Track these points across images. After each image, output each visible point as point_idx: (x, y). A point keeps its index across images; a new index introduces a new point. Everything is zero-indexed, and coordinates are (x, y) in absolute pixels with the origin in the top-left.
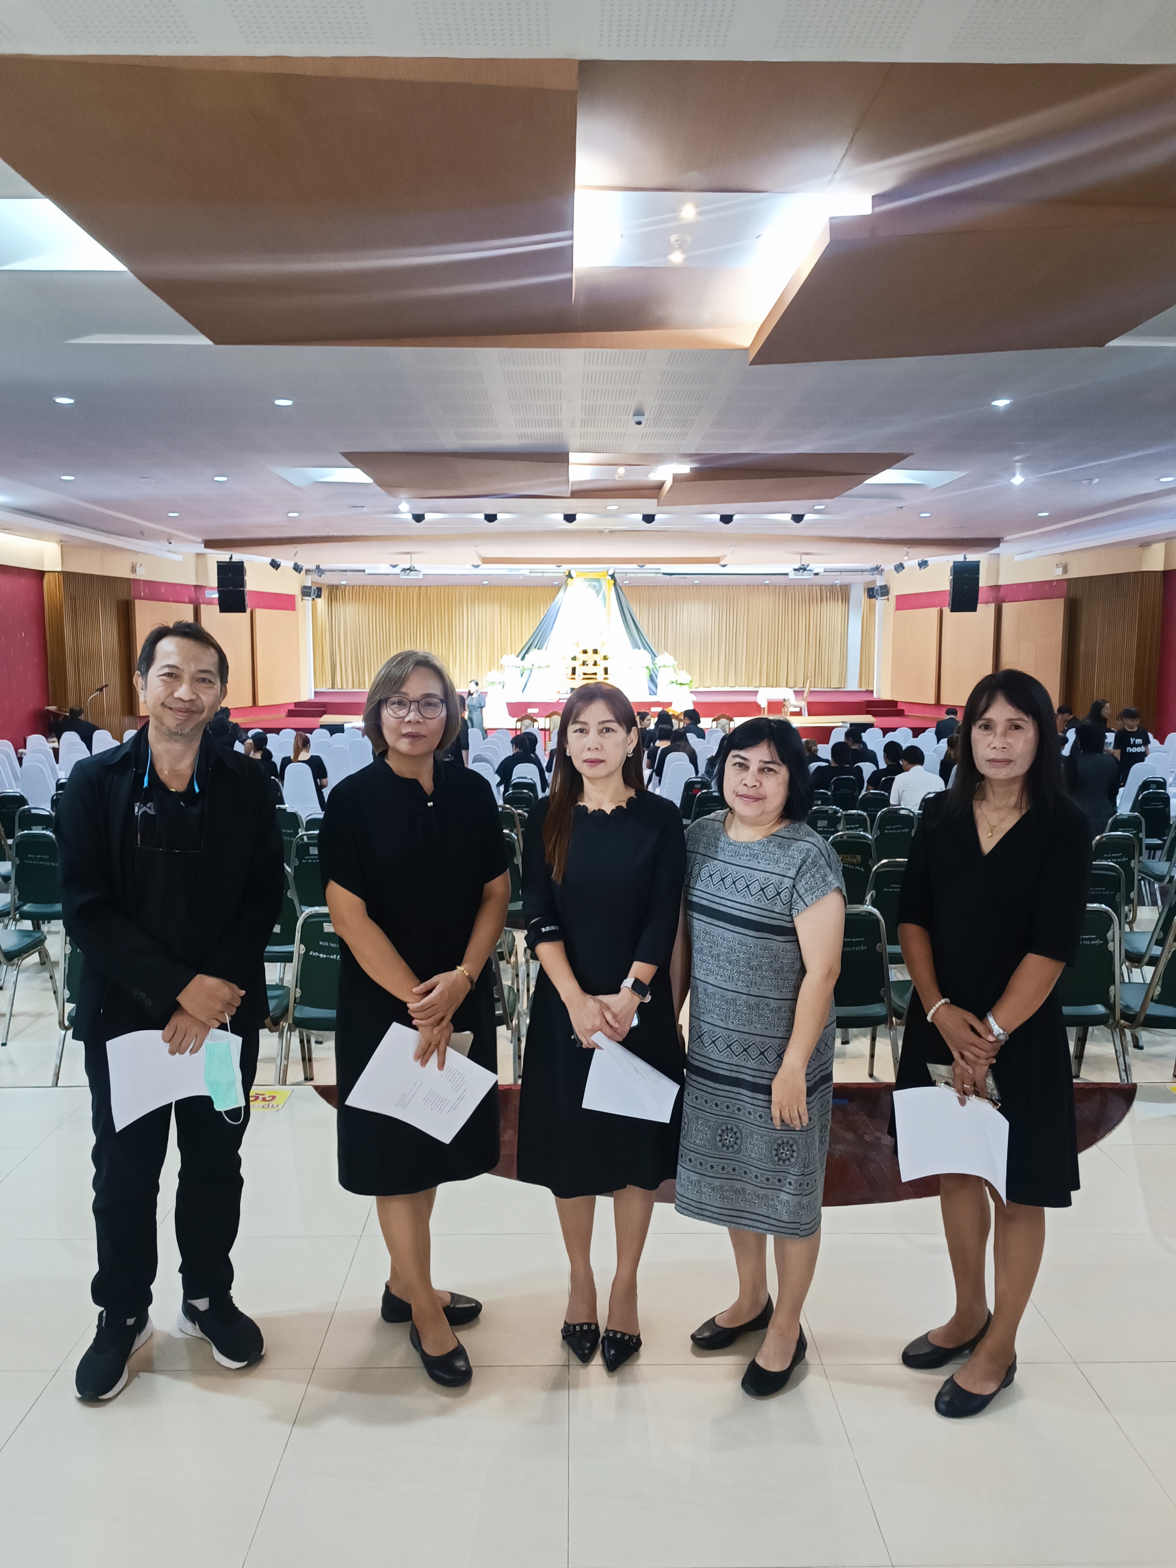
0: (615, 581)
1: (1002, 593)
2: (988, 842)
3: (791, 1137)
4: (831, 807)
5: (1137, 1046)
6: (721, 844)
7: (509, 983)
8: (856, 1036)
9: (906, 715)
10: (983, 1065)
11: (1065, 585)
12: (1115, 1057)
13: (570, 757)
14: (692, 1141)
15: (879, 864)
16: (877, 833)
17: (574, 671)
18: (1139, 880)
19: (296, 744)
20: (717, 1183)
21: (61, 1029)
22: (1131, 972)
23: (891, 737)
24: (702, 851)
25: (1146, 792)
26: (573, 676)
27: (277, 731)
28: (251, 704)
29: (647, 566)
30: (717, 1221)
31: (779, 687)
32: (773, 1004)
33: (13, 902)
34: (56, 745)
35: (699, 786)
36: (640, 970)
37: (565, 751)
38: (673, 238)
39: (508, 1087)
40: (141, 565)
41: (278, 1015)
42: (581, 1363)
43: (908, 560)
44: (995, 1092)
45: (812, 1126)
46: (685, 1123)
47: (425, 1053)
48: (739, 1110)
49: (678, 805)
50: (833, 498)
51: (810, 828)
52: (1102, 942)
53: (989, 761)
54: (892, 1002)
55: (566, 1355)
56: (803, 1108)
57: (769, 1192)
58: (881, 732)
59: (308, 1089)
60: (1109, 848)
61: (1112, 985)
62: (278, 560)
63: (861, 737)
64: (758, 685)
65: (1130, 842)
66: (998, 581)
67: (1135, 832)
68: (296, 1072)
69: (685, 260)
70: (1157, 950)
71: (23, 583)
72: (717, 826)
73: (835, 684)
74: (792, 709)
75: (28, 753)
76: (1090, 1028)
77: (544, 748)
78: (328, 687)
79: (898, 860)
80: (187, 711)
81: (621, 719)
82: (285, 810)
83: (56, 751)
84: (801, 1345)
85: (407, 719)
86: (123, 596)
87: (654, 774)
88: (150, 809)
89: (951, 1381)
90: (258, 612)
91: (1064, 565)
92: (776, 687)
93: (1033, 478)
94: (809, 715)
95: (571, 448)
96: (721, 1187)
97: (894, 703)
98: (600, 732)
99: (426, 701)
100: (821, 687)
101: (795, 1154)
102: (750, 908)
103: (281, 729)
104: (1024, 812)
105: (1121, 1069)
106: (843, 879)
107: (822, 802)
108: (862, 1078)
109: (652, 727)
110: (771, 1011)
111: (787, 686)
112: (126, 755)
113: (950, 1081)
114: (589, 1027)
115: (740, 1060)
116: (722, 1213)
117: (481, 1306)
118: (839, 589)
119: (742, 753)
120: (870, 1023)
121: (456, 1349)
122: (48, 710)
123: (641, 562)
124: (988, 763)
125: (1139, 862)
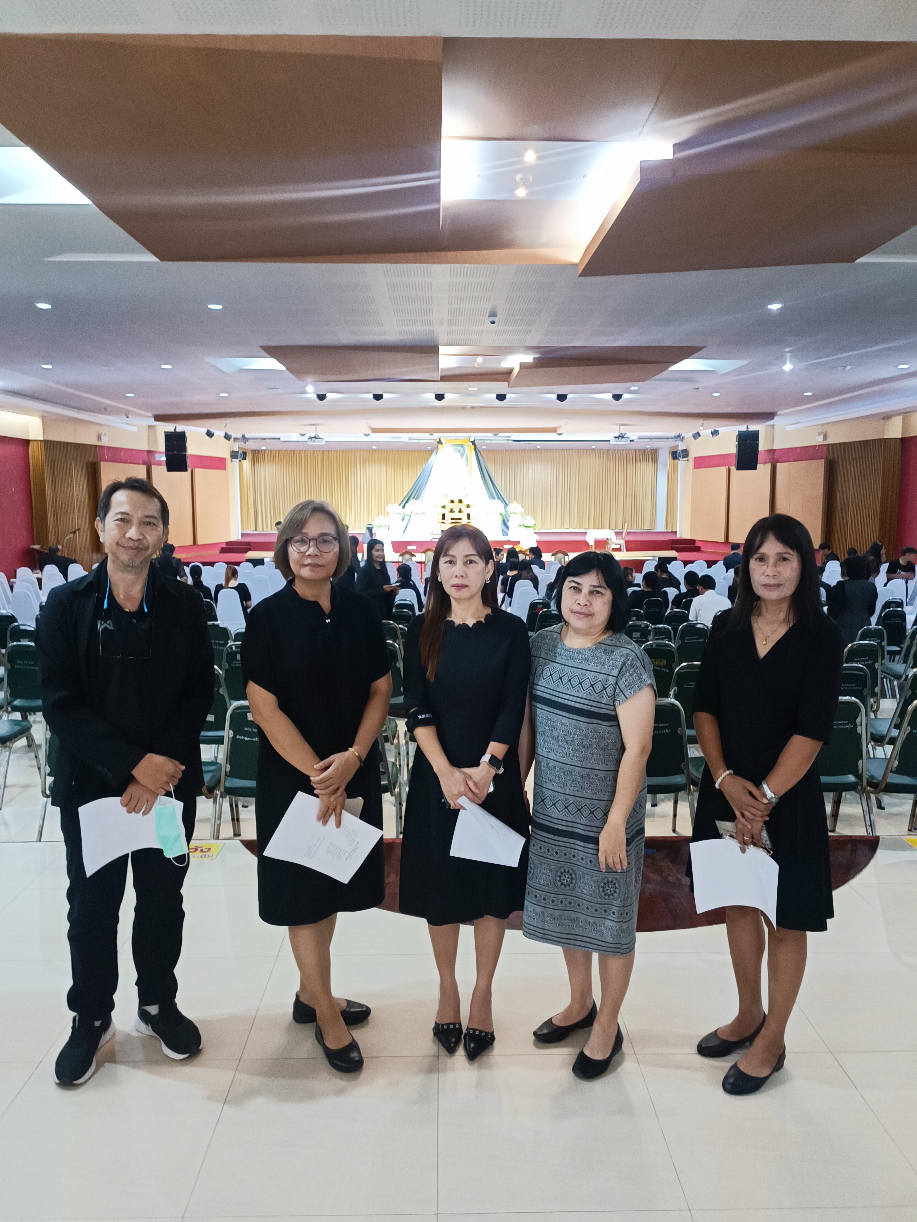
0: (475, 446)
1: (776, 455)
2: (763, 648)
3: (614, 878)
4: (643, 622)
5: (880, 807)
6: (558, 650)
7: (393, 760)
8: (663, 800)
9: (701, 551)
10: (759, 822)
11: (825, 449)
12: (863, 816)
13: (441, 582)
14: (537, 881)
15: (680, 666)
16: (679, 643)
17: (444, 515)
18: (882, 679)
19: (227, 575)
20: (557, 913)
21: (44, 797)
22: (876, 749)
23: (690, 568)
24: (543, 655)
25: (887, 610)
26: (443, 521)
27: (212, 564)
28: (191, 543)
29: (501, 435)
30: (557, 943)
31: (604, 529)
32: (601, 775)
33: (6, 698)
34: (39, 576)
35: (540, 606)
36: (495, 748)
37: (437, 578)
38: (518, 177)
39: (391, 841)
40: (105, 434)
41: (213, 785)
42: (447, 1053)
43: (703, 429)
44: (768, 842)
45: (630, 869)
46: (531, 868)
47: (325, 816)
48: (574, 856)
49: (525, 621)
50: (644, 381)
51: (628, 638)
52: (853, 726)
53: (764, 585)
54: (690, 774)
55: (436, 1048)
56: (624, 855)
57: (597, 920)
58: (682, 564)
59: (237, 842)
60: (857, 654)
61: (860, 759)
62: (212, 430)
63: (667, 568)
64: (587, 527)
65: (874, 649)
66: (773, 446)
67: (879, 641)
68: (227, 830)
69: (528, 194)
70: (895, 733)
71: (13, 449)
72: (555, 636)
73: (647, 527)
74: (614, 546)
75: (17, 582)
76: (844, 793)
77: (420, 577)
78: (252, 529)
79: (695, 663)
80: (136, 548)
81: (482, 555)
82: (218, 626)
83: (40, 581)
84: (619, 1039)
85: (307, 553)
86: (91, 459)
87: (506, 595)
88: (109, 625)
89: (735, 1067)
90: (198, 472)
91: (824, 433)
92: (601, 529)
93: (801, 365)
94: (627, 550)
95: (440, 343)
96: (560, 916)
97: (692, 542)
98: (465, 563)
99: (322, 539)
100: (636, 529)
101: (617, 891)
102: (583, 700)
103: (215, 563)
104: (791, 625)
105: (867, 825)
106: (654, 677)
107: (636, 619)
108: (667, 832)
109: (504, 561)
110: (599, 780)
111: (609, 528)
112: (90, 584)
113: (734, 834)
114: (456, 792)
115: (575, 818)
116: (561, 937)
117: (370, 1010)
118: (650, 452)
119: (576, 579)
120: (674, 790)
121: (350, 1044)
122: (33, 549)
123: (496, 431)
124: (763, 587)
125: (882, 664)
